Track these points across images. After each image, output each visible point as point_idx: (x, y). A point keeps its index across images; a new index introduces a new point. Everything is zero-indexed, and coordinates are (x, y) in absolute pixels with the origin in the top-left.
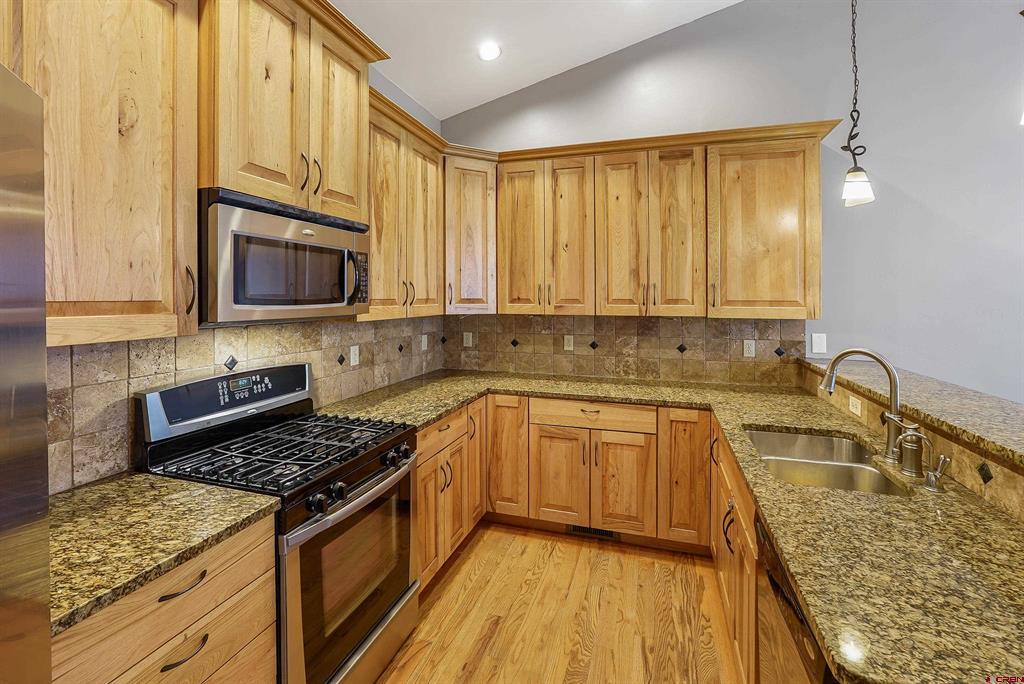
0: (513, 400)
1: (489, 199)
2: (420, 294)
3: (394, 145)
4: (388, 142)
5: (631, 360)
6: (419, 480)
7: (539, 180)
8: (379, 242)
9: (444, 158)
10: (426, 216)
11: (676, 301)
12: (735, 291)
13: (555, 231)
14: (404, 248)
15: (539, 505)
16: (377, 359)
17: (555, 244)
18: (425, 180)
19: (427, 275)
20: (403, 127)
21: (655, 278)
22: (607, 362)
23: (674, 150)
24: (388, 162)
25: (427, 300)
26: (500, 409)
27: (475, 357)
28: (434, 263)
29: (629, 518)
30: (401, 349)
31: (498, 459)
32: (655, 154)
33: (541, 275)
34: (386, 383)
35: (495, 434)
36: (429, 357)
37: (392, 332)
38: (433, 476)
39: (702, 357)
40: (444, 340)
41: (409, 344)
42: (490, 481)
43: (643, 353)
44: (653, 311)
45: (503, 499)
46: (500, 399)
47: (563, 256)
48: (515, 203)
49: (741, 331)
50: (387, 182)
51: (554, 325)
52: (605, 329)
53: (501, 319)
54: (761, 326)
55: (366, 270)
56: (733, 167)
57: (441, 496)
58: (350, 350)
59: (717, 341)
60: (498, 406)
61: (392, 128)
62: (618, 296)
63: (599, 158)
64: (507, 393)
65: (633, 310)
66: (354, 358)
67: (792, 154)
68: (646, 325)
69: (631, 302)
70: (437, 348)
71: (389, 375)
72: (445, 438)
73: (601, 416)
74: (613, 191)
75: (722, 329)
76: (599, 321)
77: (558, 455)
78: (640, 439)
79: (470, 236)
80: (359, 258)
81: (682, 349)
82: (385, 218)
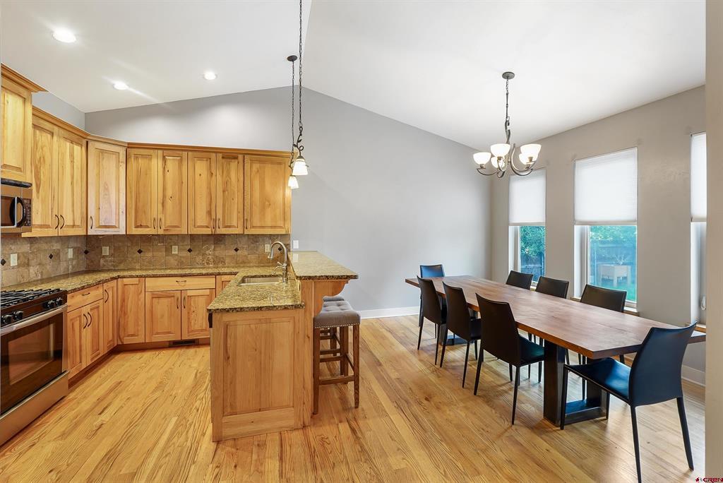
0: (135, 280)
1: (121, 168)
2: (68, 221)
3: (49, 136)
4: (44, 134)
5: (210, 257)
6: (69, 320)
7: (154, 161)
8: (38, 191)
9: (87, 142)
10: (73, 177)
11: (230, 227)
12: (256, 222)
13: (164, 189)
14: (56, 197)
15: (152, 334)
16: (32, 262)
17: (164, 196)
18: (72, 156)
19: (73, 211)
20: (55, 125)
21: (220, 216)
22: (197, 260)
23: (230, 155)
24: (45, 146)
25: (73, 226)
26: (126, 286)
27: (111, 261)
28: (79, 204)
29: (202, 330)
30: (51, 256)
31: (125, 314)
32: (220, 155)
33: (155, 213)
34: (39, 278)
35: (123, 300)
36: (74, 263)
37: (44, 246)
38: (78, 319)
39: (246, 253)
40: (86, 252)
41: (58, 254)
42: (119, 326)
43: (217, 253)
44: (219, 231)
45: (128, 336)
46: (126, 281)
47: (169, 203)
48: (139, 172)
49: (263, 240)
50: (44, 158)
51: (166, 240)
52: (195, 241)
53: (129, 238)
54: (272, 237)
55: (30, 208)
56: (256, 166)
57: (84, 331)
58: (10, 257)
59: (252, 245)
60: (125, 285)
61: (47, 126)
62: (201, 225)
63: (190, 153)
64: (131, 277)
65: (208, 231)
66: (13, 261)
67: (280, 164)
68: (218, 239)
69: (207, 227)
70: (80, 257)
71: (42, 273)
72: (87, 299)
73: (187, 283)
74: (198, 171)
75: (256, 239)
76: (193, 237)
77: (162, 306)
78: (208, 292)
79: (106, 189)
80: (25, 201)
81: (236, 250)
82: (42, 177)
